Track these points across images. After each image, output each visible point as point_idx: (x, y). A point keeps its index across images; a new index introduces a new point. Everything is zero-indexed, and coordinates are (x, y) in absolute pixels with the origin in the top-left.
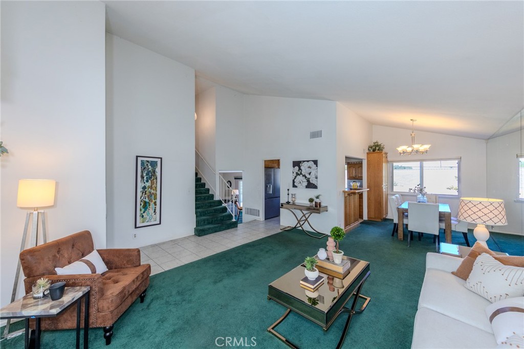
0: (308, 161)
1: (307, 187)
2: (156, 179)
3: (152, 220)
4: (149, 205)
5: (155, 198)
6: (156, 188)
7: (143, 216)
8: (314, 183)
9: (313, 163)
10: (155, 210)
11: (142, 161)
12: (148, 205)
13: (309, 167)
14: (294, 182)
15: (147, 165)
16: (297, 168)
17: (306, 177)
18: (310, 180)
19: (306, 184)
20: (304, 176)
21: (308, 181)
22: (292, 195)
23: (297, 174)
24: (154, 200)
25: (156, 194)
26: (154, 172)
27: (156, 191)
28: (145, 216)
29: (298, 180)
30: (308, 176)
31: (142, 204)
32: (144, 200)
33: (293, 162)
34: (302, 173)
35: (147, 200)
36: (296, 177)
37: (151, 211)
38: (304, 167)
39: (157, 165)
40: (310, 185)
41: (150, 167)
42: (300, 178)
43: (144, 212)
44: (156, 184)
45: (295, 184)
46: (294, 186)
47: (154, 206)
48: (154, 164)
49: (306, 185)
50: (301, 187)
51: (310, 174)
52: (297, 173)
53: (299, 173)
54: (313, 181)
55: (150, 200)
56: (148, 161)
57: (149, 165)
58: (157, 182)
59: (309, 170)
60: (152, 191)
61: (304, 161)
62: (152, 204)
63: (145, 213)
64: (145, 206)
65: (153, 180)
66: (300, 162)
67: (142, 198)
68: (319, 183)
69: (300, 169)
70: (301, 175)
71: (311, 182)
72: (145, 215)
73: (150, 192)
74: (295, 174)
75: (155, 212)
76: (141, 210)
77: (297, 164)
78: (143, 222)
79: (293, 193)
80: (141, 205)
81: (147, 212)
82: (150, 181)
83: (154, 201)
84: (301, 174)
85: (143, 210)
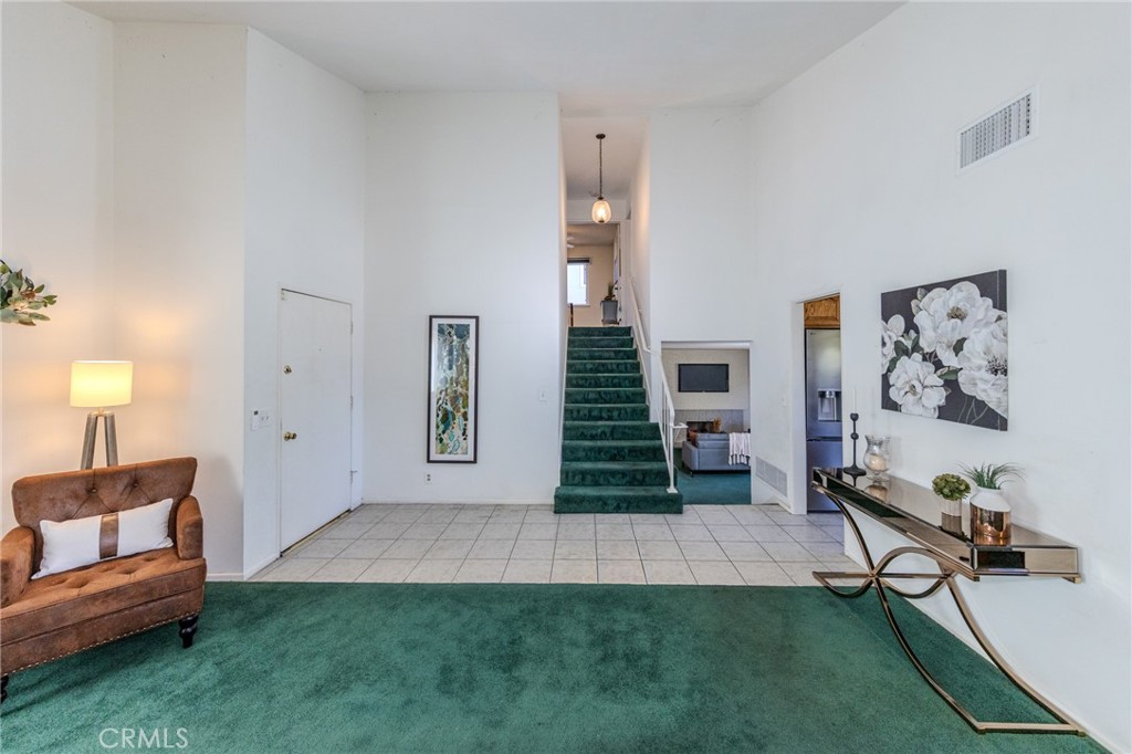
0: (948, 285)
1: (945, 413)
2: (467, 362)
3: (459, 451)
4: (454, 419)
5: (466, 405)
6: (467, 382)
7: (441, 440)
8: (981, 396)
9: (974, 289)
10: (465, 430)
11: (439, 325)
12: (450, 416)
13: (957, 314)
14: (886, 385)
15: (450, 333)
16: (898, 322)
17: (938, 365)
18: (961, 378)
19: (938, 397)
20: (932, 359)
21: (951, 384)
22: (869, 442)
23: (901, 351)
24: (464, 407)
25: (467, 396)
26: (463, 348)
27: (467, 390)
28: (445, 441)
29: (904, 378)
30: (949, 359)
31: (441, 416)
32: (444, 406)
33: (884, 296)
34: (922, 343)
35: (449, 408)
36: (893, 362)
37: (458, 432)
38: (929, 313)
39: (468, 333)
40: (961, 407)
41: (455, 337)
42: (912, 367)
43: (444, 432)
44: (467, 375)
45: (893, 394)
46: (889, 404)
47: (463, 422)
48: (462, 332)
49: (942, 402)
50: (918, 410)
51: (958, 347)
52: (897, 344)
53: (908, 344)
54: (978, 384)
55: (456, 408)
56: (451, 326)
57: (453, 332)
58: (468, 368)
59: (953, 330)
60: (460, 389)
61: (929, 288)
62: (459, 419)
63: (445, 435)
64: (446, 419)
65: (461, 365)
66: (911, 293)
67: (441, 402)
68: (1016, 401)
69: (911, 326)
70: (917, 356)
71: (966, 389)
72: (444, 436)
73: (456, 392)
74: (890, 351)
75: (464, 434)
76: (438, 427)
77: (898, 303)
78: (442, 453)
79: (880, 435)
80: (438, 416)
81: (448, 431)
82: (454, 367)
83: (462, 410)
84: (916, 347)
85: (442, 427)
